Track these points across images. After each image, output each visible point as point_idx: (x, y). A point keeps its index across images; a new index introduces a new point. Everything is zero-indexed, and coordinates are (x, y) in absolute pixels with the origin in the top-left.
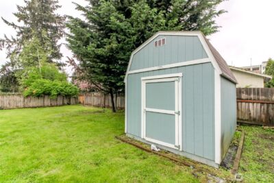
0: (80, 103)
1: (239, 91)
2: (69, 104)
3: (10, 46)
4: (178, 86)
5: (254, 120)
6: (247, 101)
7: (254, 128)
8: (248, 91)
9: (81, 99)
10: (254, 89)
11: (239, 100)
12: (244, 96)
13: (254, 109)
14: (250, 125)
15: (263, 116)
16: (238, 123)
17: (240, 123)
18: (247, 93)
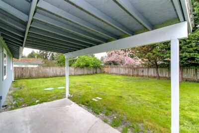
0: (104, 72)
2: (96, 73)
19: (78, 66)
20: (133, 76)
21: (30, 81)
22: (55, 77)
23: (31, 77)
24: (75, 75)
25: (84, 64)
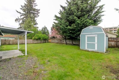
0: (49, 42)
1: (109, 38)
3: (19, 21)
4: (96, 38)
5: (113, 46)
6: (111, 41)
7: (113, 48)
8: (111, 38)
9: (50, 41)
10: (113, 38)
11: (109, 41)
12: (110, 40)
13: (113, 43)
14: (112, 48)
15: (115, 45)
16: (108, 47)
17: (109, 47)
18: (111, 39)
19: (35, 39)
20: (60, 43)
21: (8, 46)
22: (22, 44)
23: (9, 44)
24: (33, 43)
25: (38, 38)
